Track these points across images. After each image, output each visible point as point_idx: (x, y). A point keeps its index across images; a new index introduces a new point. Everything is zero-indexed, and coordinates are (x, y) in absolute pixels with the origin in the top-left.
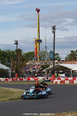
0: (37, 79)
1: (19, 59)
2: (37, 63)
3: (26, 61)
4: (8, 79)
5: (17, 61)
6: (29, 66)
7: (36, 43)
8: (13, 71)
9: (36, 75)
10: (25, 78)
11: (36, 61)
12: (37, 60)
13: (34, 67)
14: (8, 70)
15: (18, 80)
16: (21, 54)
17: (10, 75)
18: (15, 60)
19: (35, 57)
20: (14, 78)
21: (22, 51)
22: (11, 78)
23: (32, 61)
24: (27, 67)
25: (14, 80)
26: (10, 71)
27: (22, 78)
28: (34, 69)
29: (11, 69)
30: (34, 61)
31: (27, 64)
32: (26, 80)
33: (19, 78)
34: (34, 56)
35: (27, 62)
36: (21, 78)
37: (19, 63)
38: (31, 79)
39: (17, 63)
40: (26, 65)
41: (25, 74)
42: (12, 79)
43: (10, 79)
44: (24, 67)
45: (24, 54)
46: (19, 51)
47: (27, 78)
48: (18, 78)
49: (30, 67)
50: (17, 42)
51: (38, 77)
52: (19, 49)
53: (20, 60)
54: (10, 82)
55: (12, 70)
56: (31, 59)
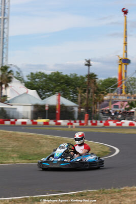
0: (121, 124)
1: (92, 91)
2: (120, 98)
3: (103, 93)
4: (72, 122)
5: (89, 93)
6: (107, 102)
7: (121, 65)
8: (82, 109)
9: (120, 116)
10: (101, 122)
11: (119, 95)
12: (121, 92)
13: (116, 104)
14: (72, 108)
15: (90, 124)
16: (95, 81)
17: (76, 116)
18: (85, 91)
19: (118, 88)
20: (83, 122)
21: (96, 77)
22: (78, 121)
23: (112, 94)
24: (105, 103)
25: (83, 124)
26: (76, 109)
27: (96, 122)
28: (117, 107)
29: (78, 106)
30: (116, 94)
31: (105, 98)
32: (102, 124)
33: (91, 122)
34: (116, 86)
35: (105, 95)
36: (94, 122)
37: (92, 97)
38: (111, 123)
39: (88, 97)
40: (103, 101)
41: (101, 115)
42: (80, 122)
43: (75, 122)
44: (100, 103)
45: (101, 81)
46: (92, 77)
47: (104, 122)
48: (89, 121)
49: (110, 103)
50: (89, 61)
51: (123, 121)
52: (93, 74)
53: (94, 91)
54: (76, 127)
55: (80, 108)
56: (112, 91)
